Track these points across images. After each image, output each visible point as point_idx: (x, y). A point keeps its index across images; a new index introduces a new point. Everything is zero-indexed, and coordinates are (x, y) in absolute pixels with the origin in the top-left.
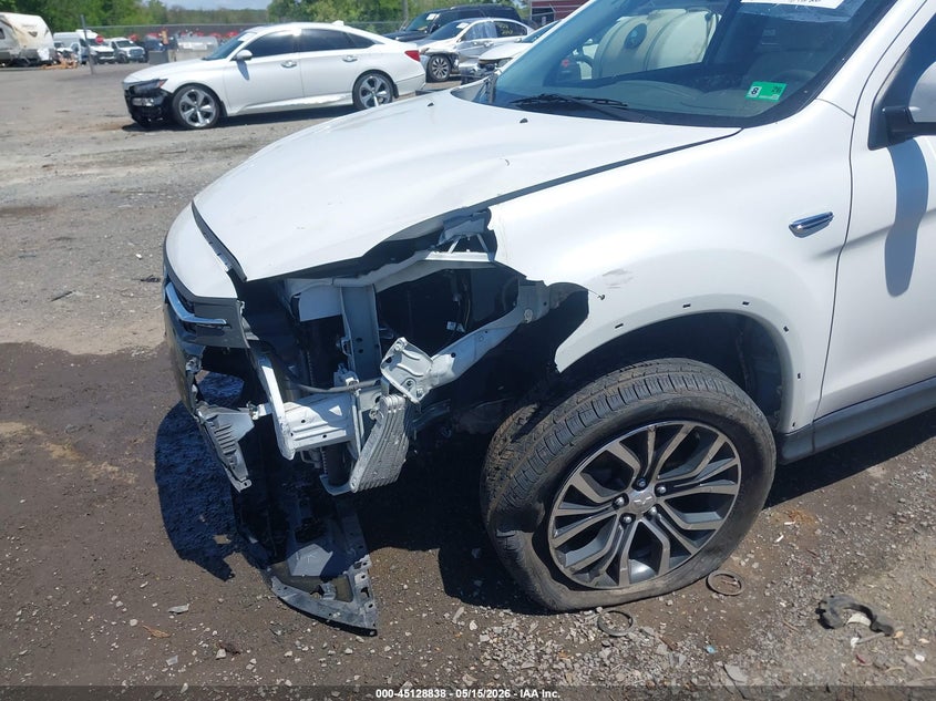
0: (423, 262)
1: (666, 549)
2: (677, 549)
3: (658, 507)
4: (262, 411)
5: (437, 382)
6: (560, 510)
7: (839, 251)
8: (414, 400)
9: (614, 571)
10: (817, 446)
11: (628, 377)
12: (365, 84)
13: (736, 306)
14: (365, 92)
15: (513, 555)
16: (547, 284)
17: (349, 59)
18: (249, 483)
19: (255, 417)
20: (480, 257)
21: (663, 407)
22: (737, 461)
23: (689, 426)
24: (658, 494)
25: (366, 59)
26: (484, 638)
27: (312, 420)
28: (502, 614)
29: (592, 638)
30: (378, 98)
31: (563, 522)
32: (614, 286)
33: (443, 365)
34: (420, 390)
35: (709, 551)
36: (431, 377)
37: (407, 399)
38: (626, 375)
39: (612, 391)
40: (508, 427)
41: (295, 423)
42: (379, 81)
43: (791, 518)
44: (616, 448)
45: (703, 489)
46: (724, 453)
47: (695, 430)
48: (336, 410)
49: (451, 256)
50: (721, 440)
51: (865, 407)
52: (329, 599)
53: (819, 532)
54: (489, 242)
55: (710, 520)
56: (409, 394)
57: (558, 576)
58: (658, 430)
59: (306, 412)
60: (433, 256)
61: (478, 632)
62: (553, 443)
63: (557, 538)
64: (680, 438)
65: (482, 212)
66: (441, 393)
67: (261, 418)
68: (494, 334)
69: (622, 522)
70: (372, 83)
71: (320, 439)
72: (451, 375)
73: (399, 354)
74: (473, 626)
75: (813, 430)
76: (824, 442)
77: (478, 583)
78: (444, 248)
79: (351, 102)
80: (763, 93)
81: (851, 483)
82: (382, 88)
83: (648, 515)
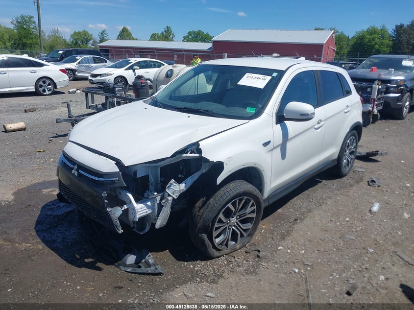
0: (181, 157)
1: (239, 236)
2: (242, 236)
3: (237, 223)
4: (126, 207)
5: (181, 192)
6: (216, 225)
7: (272, 150)
8: (175, 198)
9: (227, 245)
10: (270, 202)
11: (231, 185)
12: (41, 83)
13: (253, 165)
14: (41, 86)
15: (203, 241)
16: (215, 162)
17: (33, 71)
18: (123, 231)
19: (123, 209)
20: (197, 155)
21: (241, 193)
22: (255, 207)
23: (245, 198)
24: (237, 219)
25: (41, 72)
26: (196, 269)
27: (144, 208)
28: (198, 262)
29: (226, 263)
30: (47, 89)
31: (217, 229)
32: (229, 161)
33: (182, 187)
34: (177, 195)
35: (248, 236)
36: (180, 190)
37: (173, 198)
38: (230, 185)
39: (228, 189)
40: (199, 203)
41: (139, 209)
42: (48, 82)
43: (264, 225)
44: (230, 205)
45: (248, 216)
46: (253, 205)
47: (247, 199)
48: (149, 203)
49: (189, 155)
50: (252, 201)
51: (278, 191)
52: (143, 268)
53: (272, 228)
54: (199, 151)
55: (249, 226)
56: (174, 196)
57: (214, 247)
58: (239, 200)
59: (141, 205)
60: (184, 155)
61: (194, 268)
62: (216, 205)
63: (215, 234)
64: (244, 201)
65: (197, 144)
66: (183, 195)
67: (125, 210)
68: (196, 176)
69: (229, 229)
70: (44, 82)
71: (145, 214)
72: (185, 189)
73: (171, 184)
74: (191, 267)
75: (269, 198)
76: (271, 201)
77: (187, 256)
78: (187, 153)
79: (34, 90)
80: (250, 110)
81: (275, 214)
82: (49, 84)
83: (234, 226)
